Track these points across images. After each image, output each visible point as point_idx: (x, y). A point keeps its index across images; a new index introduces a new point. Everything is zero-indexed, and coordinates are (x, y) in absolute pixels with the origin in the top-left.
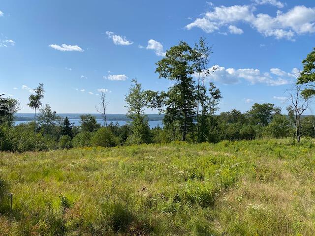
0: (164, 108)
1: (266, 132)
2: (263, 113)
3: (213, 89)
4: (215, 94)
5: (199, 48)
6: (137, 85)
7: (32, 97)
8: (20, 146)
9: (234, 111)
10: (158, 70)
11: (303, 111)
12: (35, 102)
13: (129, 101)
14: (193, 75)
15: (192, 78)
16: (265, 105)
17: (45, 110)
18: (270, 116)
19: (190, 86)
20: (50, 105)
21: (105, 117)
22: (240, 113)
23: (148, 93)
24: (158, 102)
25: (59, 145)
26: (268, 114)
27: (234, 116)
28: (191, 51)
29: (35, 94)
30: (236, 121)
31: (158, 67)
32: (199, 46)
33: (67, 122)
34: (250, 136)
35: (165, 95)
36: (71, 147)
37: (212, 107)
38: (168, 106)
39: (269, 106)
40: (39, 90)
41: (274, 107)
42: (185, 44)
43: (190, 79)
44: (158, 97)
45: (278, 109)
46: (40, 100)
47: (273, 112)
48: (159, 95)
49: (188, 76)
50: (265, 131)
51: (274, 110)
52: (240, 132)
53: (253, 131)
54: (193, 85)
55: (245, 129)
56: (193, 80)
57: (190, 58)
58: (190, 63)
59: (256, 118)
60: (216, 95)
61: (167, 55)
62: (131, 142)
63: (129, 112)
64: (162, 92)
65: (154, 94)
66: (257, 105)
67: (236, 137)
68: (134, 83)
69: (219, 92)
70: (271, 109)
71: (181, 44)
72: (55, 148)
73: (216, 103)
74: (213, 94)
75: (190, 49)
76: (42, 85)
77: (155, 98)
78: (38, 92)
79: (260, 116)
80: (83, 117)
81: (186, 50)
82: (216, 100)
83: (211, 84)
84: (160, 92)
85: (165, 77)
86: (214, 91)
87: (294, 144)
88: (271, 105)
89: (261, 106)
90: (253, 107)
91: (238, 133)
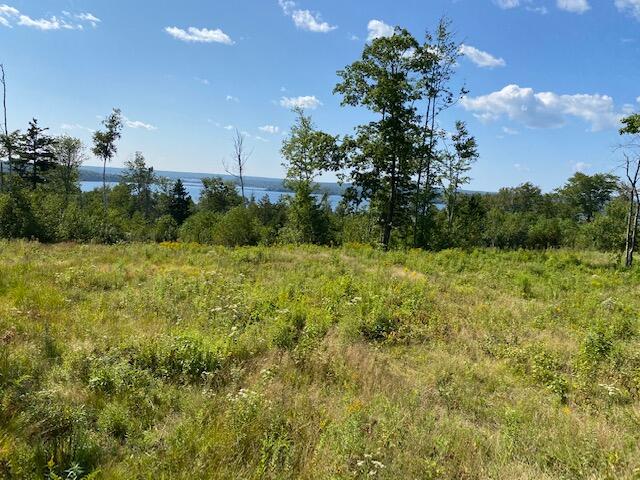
2: (591, 194)
3: (462, 138)
4: (465, 147)
6: (304, 121)
7: (99, 136)
8: (62, 230)
10: (340, 89)
12: (104, 145)
14: (416, 104)
15: (416, 109)
16: (599, 178)
17: (134, 164)
18: (608, 202)
19: (411, 126)
20: (144, 155)
22: (539, 191)
25: (153, 233)
26: (604, 198)
27: (526, 197)
28: (419, 50)
29: (105, 131)
30: (528, 207)
32: (435, 37)
33: (179, 188)
34: (554, 241)
35: (353, 144)
36: (174, 238)
37: (455, 174)
38: (354, 168)
39: (609, 180)
40: (113, 122)
41: (618, 183)
42: (406, 33)
43: (410, 111)
45: (626, 188)
46: (114, 143)
47: (615, 194)
48: (339, 144)
49: (407, 105)
51: (618, 189)
52: (529, 233)
53: (559, 231)
54: (417, 124)
55: (541, 225)
56: (417, 113)
58: (414, 77)
59: (575, 204)
60: (467, 150)
64: (346, 138)
66: (579, 176)
67: (518, 241)
69: (473, 145)
70: (612, 186)
71: (398, 33)
72: (144, 238)
73: (465, 167)
74: (459, 147)
75: (415, 44)
76: (118, 111)
78: (111, 127)
79: (583, 201)
81: (406, 47)
82: (467, 161)
83: (458, 124)
84: (341, 138)
86: (463, 141)
88: (612, 177)
89: (589, 180)
90: (571, 180)
91: (522, 234)
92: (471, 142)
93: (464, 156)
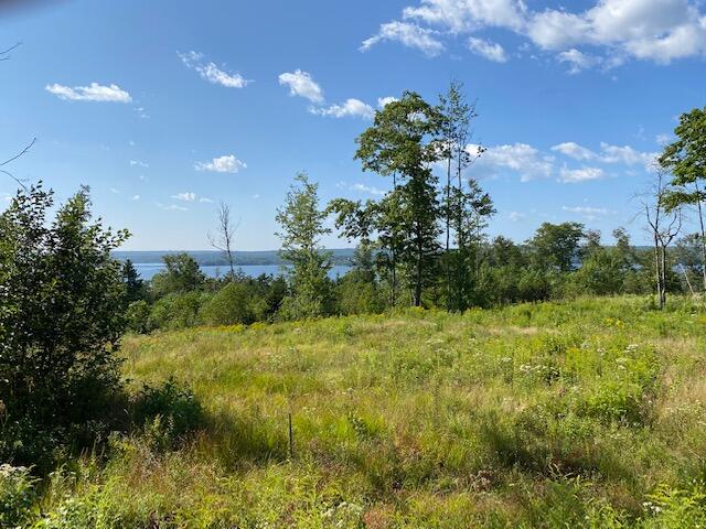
0: (375, 236)
1: (573, 285)
2: (561, 244)
3: (477, 195)
4: (481, 205)
5: (448, 105)
6: (309, 187)
9: (500, 240)
10: (360, 155)
11: (671, 238)
13: (285, 220)
15: (431, 170)
16: (567, 226)
18: (576, 249)
19: (428, 187)
21: (228, 258)
22: (512, 244)
23: (337, 205)
24: (360, 224)
26: (571, 245)
27: (499, 251)
28: (430, 113)
31: (359, 146)
32: (448, 100)
33: (129, 270)
34: (538, 294)
35: (376, 207)
38: (383, 233)
39: (575, 228)
41: (584, 231)
42: (415, 96)
43: (427, 172)
44: (360, 214)
45: (594, 235)
47: (582, 242)
48: (362, 209)
49: (425, 165)
50: (570, 282)
51: (585, 236)
52: (519, 286)
53: (546, 282)
54: (434, 185)
55: (526, 279)
56: (433, 174)
57: (427, 127)
59: (546, 253)
60: (484, 207)
61: (377, 122)
62: (293, 311)
63: (284, 246)
64: (368, 203)
65: (352, 207)
66: (547, 226)
68: (300, 183)
69: (489, 201)
70: (578, 234)
71: (407, 97)
73: (481, 225)
74: (475, 205)
75: (426, 106)
76: (87, 188)
77: (354, 215)
79: (555, 250)
80: (168, 260)
81: (416, 109)
82: (483, 218)
83: (471, 183)
84: (363, 203)
85: (376, 168)
86: (478, 198)
87: (653, 307)
88: (578, 226)
89: (557, 229)
90: (539, 230)
91: (513, 287)
92: (486, 199)
93: (482, 213)
